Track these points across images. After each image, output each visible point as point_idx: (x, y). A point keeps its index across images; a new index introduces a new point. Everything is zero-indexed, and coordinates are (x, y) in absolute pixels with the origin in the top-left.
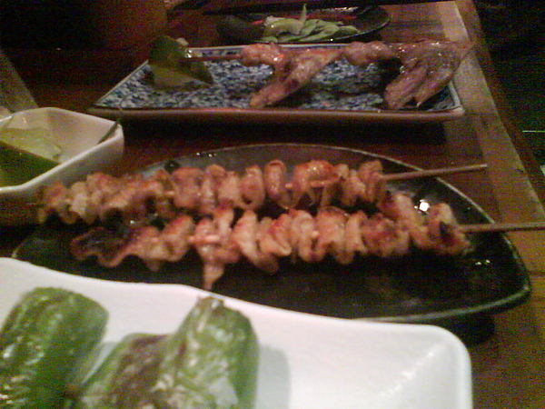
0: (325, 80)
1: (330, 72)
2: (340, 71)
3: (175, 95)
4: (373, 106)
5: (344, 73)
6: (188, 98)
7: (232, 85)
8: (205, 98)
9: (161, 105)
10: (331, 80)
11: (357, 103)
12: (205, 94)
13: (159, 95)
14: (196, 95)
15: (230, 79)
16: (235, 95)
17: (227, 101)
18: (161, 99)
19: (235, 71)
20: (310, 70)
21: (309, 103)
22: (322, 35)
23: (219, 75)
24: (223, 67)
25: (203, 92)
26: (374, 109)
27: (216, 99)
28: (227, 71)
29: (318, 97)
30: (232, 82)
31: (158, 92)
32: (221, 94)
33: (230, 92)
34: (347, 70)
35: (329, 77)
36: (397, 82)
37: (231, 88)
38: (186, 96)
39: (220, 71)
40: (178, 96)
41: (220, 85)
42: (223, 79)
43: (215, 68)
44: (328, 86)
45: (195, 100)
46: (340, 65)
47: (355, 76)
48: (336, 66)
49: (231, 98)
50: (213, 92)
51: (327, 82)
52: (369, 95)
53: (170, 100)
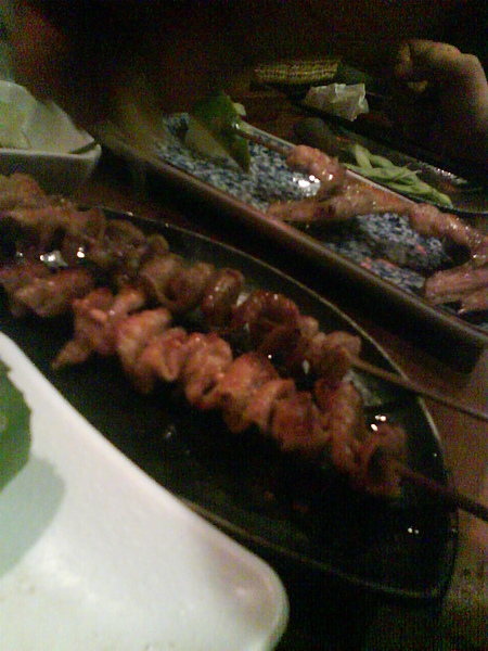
0: (375, 233)
1: (387, 229)
2: (400, 233)
3: (198, 161)
4: (410, 287)
5: (402, 238)
6: (209, 172)
7: (267, 185)
8: (228, 181)
9: (174, 163)
10: (383, 237)
11: (394, 274)
12: (231, 178)
13: (181, 153)
14: (220, 173)
15: (271, 178)
16: (262, 195)
17: (249, 196)
18: (180, 157)
19: (281, 172)
20: (357, 206)
21: (339, 245)
22: (407, 189)
23: (261, 168)
24: (272, 162)
25: (230, 174)
26: (408, 291)
27: (239, 189)
28: (273, 169)
29: (353, 244)
30: (269, 181)
31: (182, 150)
32: (248, 187)
33: (259, 188)
34: (408, 237)
35: (383, 232)
36: (453, 273)
37: (265, 186)
38: (209, 168)
39: (266, 164)
40: (199, 164)
41: (254, 178)
42: (263, 173)
43: (263, 159)
44: (374, 241)
45: (214, 178)
46: (404, 227)
47: (412, 247)
48: (399, 226)
49: (254, 196)
50: (241, 180)
51: (376, 237)
52: (414, 274)
53: (189, 164)
